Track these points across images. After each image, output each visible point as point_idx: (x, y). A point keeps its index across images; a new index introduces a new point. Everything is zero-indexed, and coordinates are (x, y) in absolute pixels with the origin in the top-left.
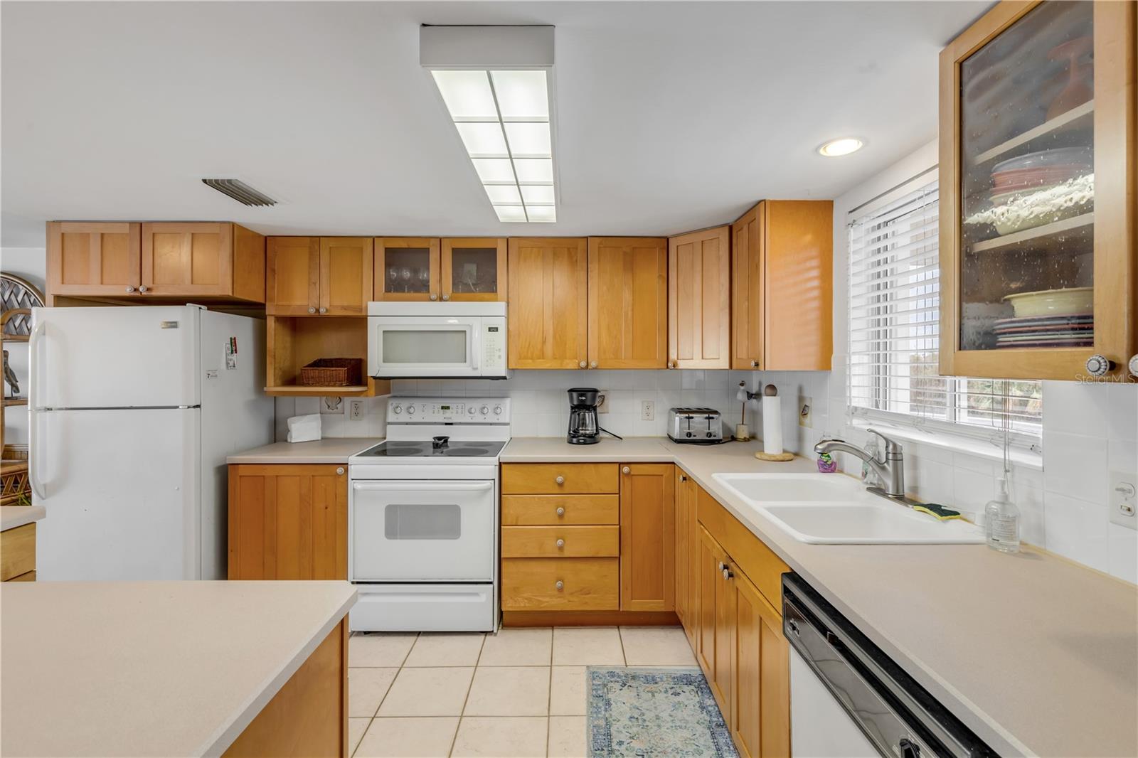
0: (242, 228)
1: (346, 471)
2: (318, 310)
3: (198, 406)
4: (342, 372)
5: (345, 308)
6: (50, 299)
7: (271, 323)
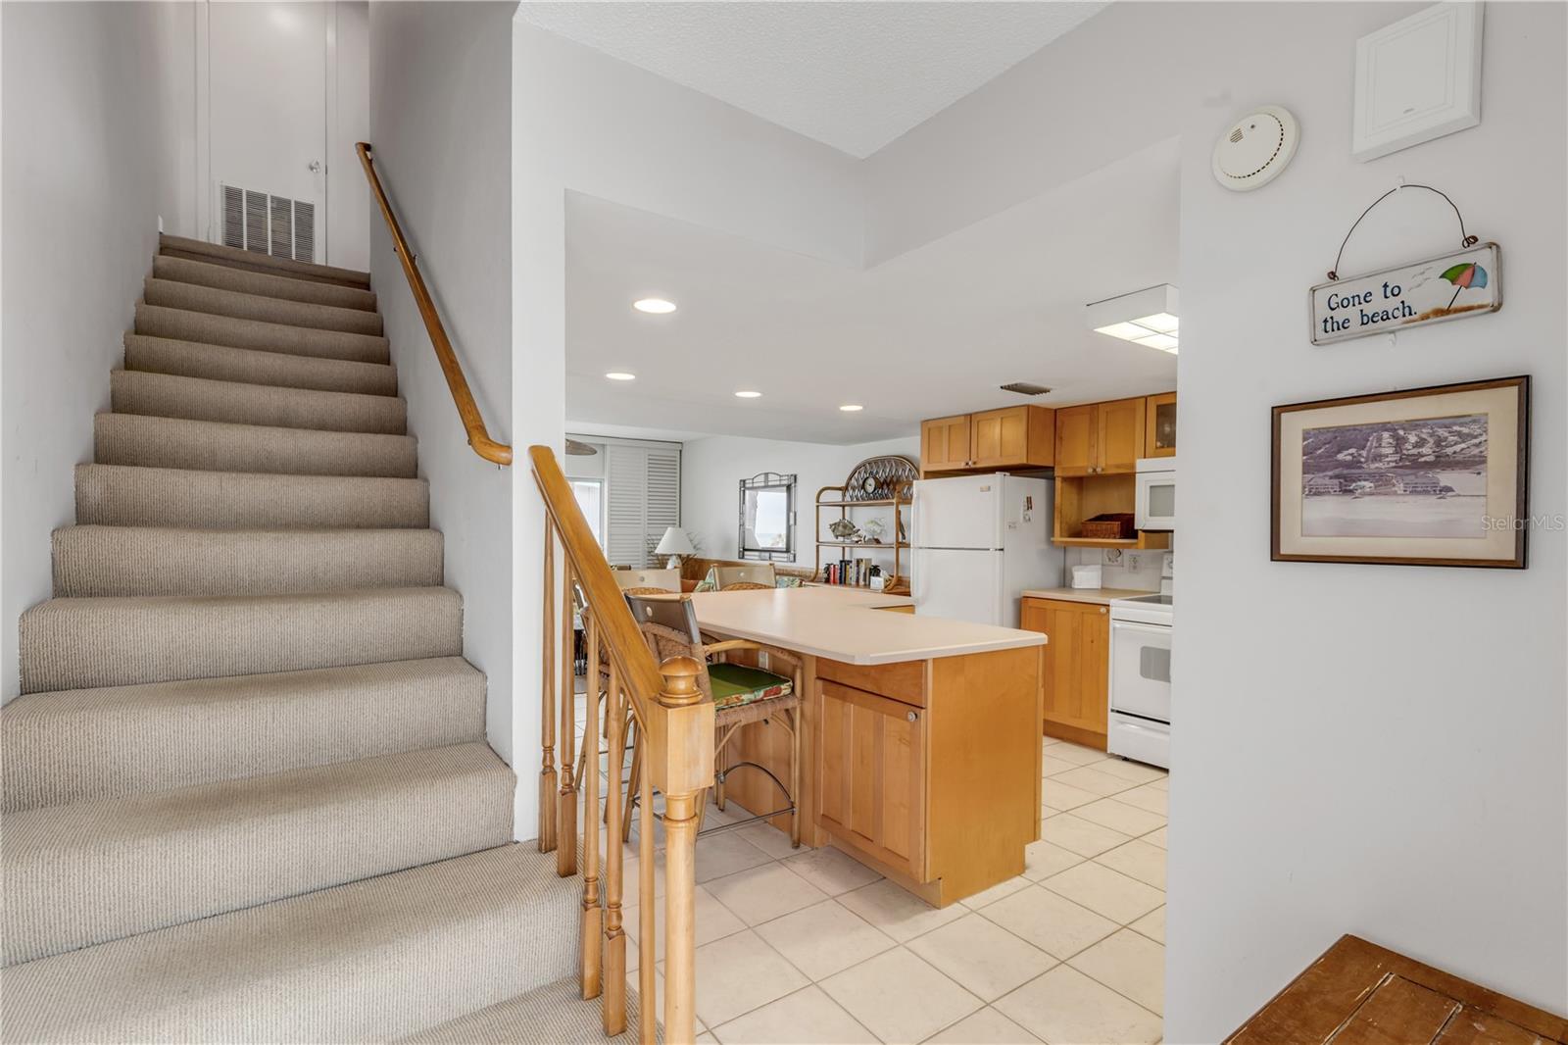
0: (1033, 407)
1: (1108, 611)
2: (1094, 470)
3: (1002, 550)
4: (1116, 525)
5: (1118, 466)
6: (922, 474)
7: (1058, 483)
